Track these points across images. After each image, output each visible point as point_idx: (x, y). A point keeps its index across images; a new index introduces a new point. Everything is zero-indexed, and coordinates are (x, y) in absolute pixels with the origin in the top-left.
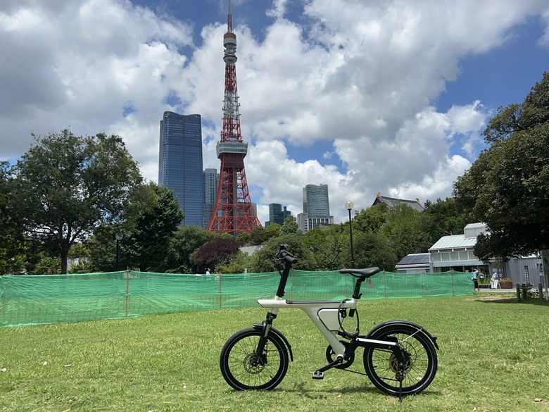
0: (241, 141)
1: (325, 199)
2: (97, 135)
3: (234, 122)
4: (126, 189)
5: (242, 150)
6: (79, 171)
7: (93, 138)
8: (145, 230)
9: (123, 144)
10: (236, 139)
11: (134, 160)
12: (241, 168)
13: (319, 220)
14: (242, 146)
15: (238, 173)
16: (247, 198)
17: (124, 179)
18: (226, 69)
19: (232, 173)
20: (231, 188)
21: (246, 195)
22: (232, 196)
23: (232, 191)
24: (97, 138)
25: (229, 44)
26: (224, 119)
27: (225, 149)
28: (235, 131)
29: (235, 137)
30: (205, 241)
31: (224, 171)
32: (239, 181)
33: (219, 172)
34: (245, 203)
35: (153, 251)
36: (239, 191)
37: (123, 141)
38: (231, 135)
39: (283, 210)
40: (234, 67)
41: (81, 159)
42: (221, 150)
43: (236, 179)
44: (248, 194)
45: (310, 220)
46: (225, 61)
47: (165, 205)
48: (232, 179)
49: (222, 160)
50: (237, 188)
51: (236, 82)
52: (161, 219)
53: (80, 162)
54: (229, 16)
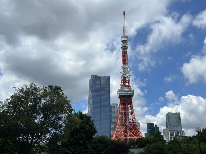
0: (130, 89)
1: (179, 120)
2: (48, 87)
3: (127, 79)
4: (63, 115)
5: (131, 94)
6: (39, 106)
7: (46, 88)
8: (75, 139)
9: (62, 90)
10: (128, 88)
11: (68, 99)
12: (131, 103)
13: (176, 133)
14: (131, 91)
15: (129, 106)
16: (134, 119)
17: (63, 110)
18: (123, 53)
19: (126, 106)
20: (125, 114)
21: (133, 118)
22: (126, 118)
23: (126, 116)
24: (48, 88)
25: (124, 41)
26: (122, 78)
27: (122, 93)
28: (127, 84)
29: (127, 87)
30: (110, 145)
31: (122, 105)
32: (130, 110)
33: (119, 105)
34: (133, 122)
35: (79, 151)
36: (130, 116)
37: (62, 89)
38: (125, 86)
39: (154, 127)
40: (127, 52)
41: (40, 100)
42: (120, 94)
43: (128, 109)
44: (134, 118)
45: (171, 133)
46: (122, 49)
47: (87, 124)
48: (125, 109)
49: (120, 99)
50: (128, 114)
51: (127, 60)
52: (84, 132)
53: (40, 101)
54: (124, 27)
